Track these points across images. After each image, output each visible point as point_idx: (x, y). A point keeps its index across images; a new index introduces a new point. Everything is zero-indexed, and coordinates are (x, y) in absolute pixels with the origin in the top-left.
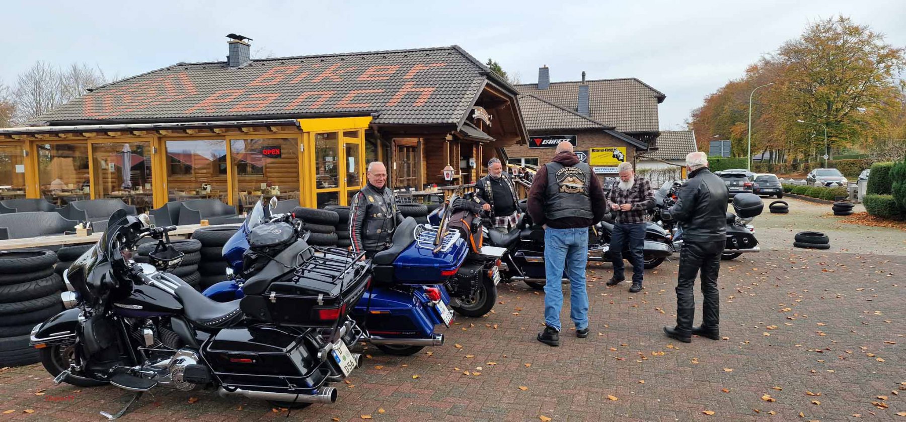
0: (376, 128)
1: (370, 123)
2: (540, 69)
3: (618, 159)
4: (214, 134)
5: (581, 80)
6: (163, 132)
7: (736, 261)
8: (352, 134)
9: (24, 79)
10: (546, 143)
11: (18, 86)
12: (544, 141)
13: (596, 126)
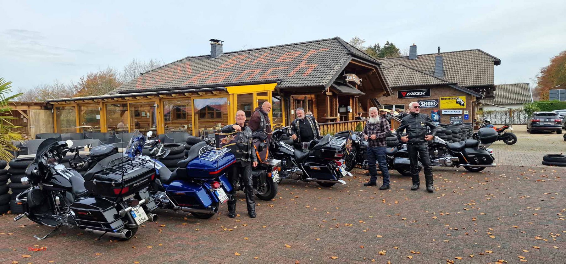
0: (278, 90)
1: (276, 87)
2: (410, 46)
3: (460, 104)
4: (185, 97)
5: (437, 52)
6: (161, 96)
7: (481, 173)
8: (265, 94)
9: (127, 68)
10: (410, 95)
11: (124, 72)
12: (408, 93)
13: (444, 82)
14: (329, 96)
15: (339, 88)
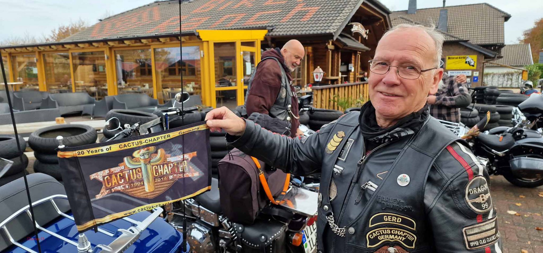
0: (269, 39)
1: (266, 35)
3: (469, 64)
4: (143, 44)
5: (442, 6)
13: (454, 39)
14: (330, 50)
15: (344, 40)
